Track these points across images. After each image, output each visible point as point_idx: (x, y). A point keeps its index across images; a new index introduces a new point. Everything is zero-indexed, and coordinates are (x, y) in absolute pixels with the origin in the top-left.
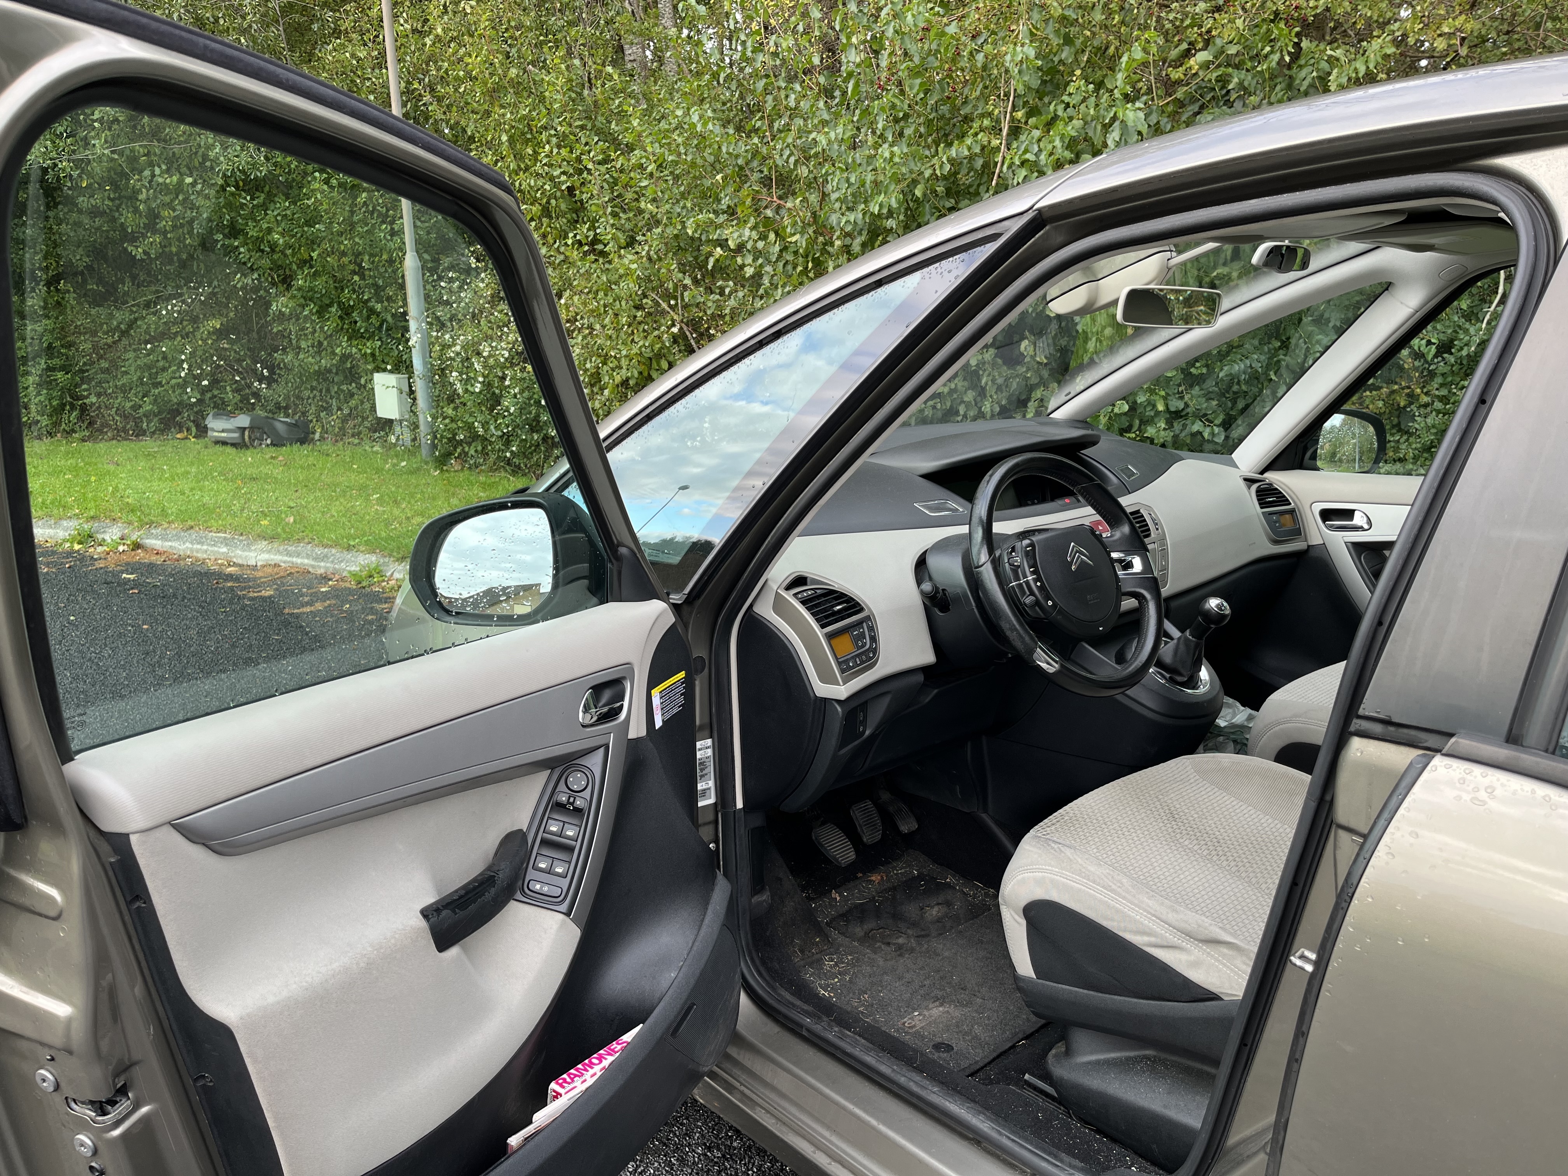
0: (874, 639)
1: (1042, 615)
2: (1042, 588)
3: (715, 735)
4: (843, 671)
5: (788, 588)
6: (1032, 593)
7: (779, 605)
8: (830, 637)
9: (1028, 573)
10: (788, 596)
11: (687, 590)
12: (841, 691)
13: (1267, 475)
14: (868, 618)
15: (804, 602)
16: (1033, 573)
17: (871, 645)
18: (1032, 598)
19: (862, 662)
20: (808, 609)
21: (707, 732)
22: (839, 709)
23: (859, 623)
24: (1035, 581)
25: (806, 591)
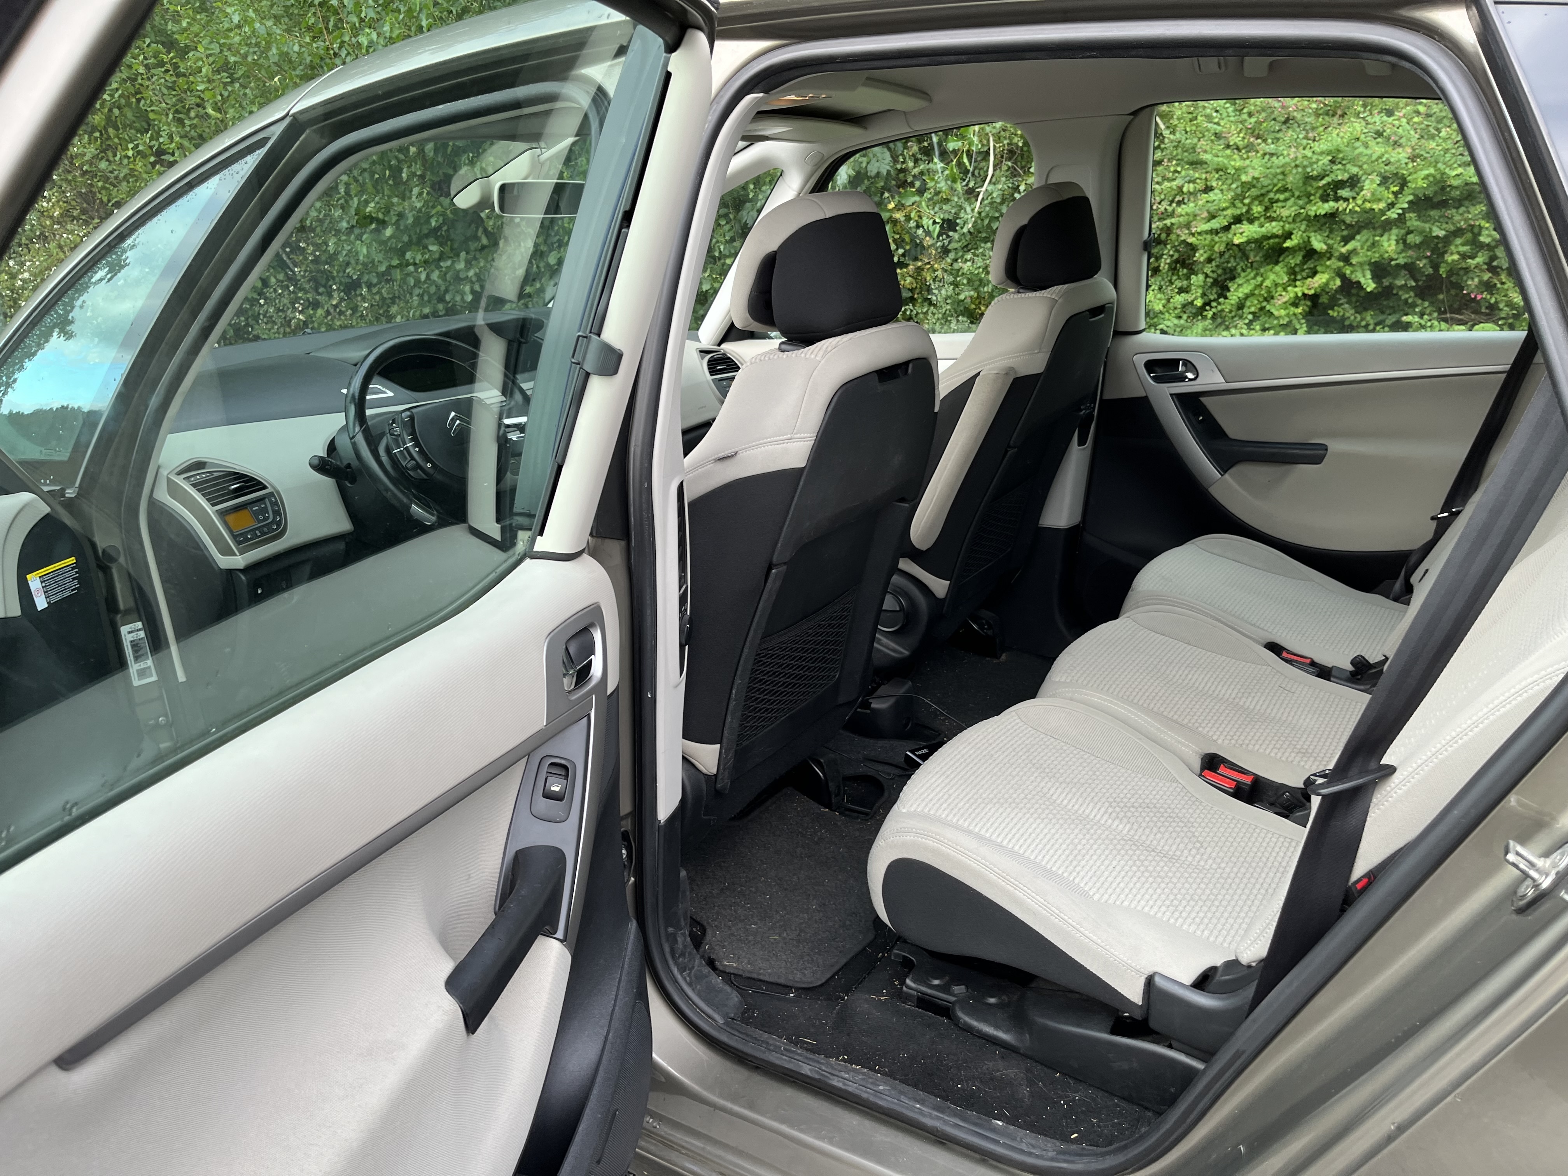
0: (277, 513)
1: (425, 477)
2: (422, 452)
3: (144, 618)
4: (239, 543)
5: (179, 473)
6: (412, 458)
7: (174, 490)
8: (222, 514)
9: (407, 441)
10: (180, 481)
11: (77, 485)
12: (239, 561)
13: (724, 346)
14: (271, 494)
15: (194, 485)
16: (411, 440)
17: (274, 518)
18: (413, 462)
19: (263, 534)
20: (199, 490)
21: (135, 616)
22: (243, 578)
23: (261, 500)
24: (415, 446)
25: (200, 475)
